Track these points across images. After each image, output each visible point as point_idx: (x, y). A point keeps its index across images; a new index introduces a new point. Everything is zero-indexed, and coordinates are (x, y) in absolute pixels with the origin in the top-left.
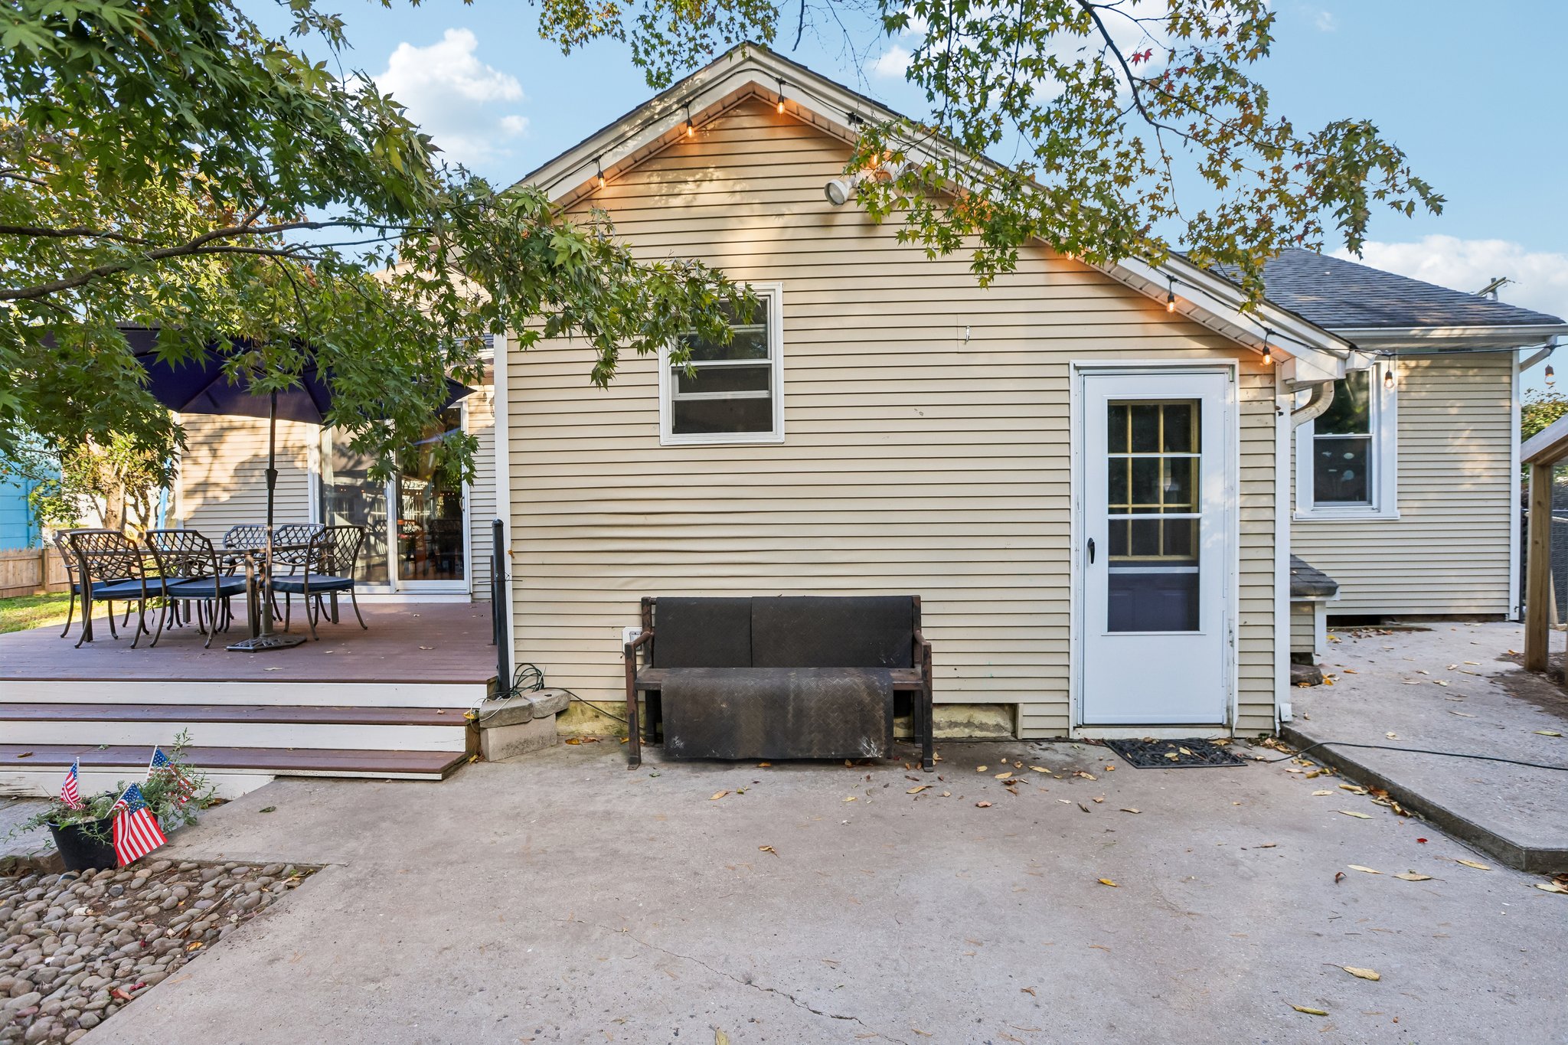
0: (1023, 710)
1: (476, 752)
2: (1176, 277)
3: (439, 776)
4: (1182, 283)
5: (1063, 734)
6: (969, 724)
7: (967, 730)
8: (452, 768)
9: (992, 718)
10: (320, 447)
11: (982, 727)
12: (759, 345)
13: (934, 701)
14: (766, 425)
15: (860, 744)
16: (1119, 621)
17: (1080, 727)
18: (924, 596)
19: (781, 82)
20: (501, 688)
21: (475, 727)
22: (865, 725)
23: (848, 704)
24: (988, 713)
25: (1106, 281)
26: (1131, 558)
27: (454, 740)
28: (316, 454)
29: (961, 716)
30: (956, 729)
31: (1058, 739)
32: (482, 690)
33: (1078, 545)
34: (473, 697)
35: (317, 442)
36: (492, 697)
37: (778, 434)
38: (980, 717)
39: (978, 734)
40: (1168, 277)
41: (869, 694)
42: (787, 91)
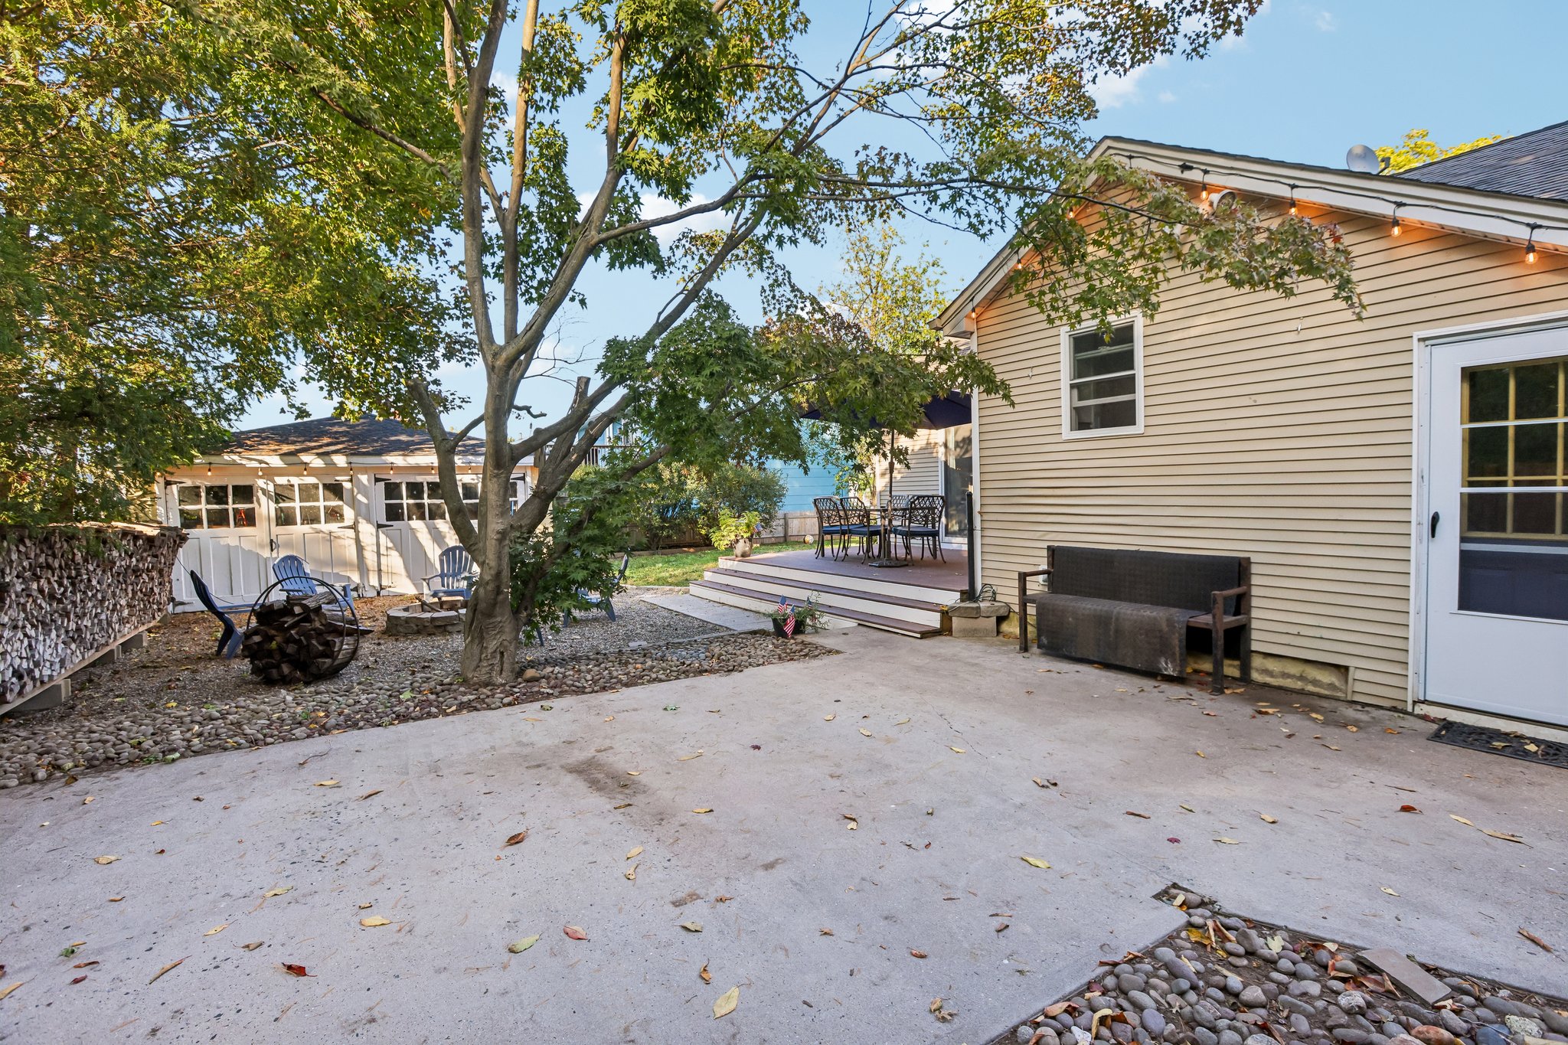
0: (1353, 674)
1: (945, 630)
2: (1539, 222)
3: (919, 636)
4: (1548, 227)
5: (1400, 706)
6: (1301, 678)
7: (1299, 683)
8: (927, 634)
9: (1326, 677)
10: (946, 445)
11: (1315, 682)
12: (1126, 360)
13: (1253, 648)
14: (1132, 421)
15: (1159, 662)
16: (1469, 600)
17: (1423, 702)
18: (1254, 558)
19: (1130, 157)
20: (969, 595)
21: (946, 615)
22: (1164, 649)
23: (1151, 630)
24: (1323, 672)
25: (1461, 242)
26: (1509, 535)
27: (933, 620)
28: (942, 450)
29: (1294, 669)
30: (1289, 680)
31: (1394, 709)
32: (958, 595)
33: (1419, 518)
34: (950, 598)
35: (943, 440)
36: (962, 600)
37: (1139, 428)
38: (1313, 673)
39: (1310, 688)
40: (1528, 225)
41: (1168, 626)
42: (1137, 163)
